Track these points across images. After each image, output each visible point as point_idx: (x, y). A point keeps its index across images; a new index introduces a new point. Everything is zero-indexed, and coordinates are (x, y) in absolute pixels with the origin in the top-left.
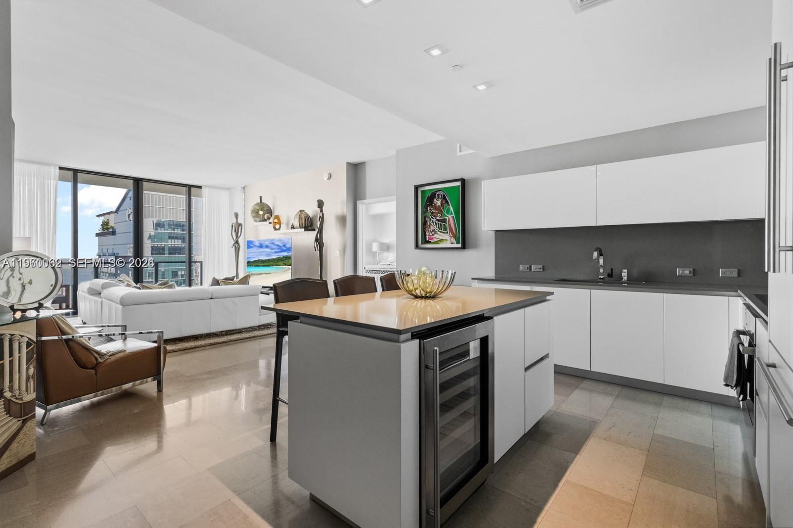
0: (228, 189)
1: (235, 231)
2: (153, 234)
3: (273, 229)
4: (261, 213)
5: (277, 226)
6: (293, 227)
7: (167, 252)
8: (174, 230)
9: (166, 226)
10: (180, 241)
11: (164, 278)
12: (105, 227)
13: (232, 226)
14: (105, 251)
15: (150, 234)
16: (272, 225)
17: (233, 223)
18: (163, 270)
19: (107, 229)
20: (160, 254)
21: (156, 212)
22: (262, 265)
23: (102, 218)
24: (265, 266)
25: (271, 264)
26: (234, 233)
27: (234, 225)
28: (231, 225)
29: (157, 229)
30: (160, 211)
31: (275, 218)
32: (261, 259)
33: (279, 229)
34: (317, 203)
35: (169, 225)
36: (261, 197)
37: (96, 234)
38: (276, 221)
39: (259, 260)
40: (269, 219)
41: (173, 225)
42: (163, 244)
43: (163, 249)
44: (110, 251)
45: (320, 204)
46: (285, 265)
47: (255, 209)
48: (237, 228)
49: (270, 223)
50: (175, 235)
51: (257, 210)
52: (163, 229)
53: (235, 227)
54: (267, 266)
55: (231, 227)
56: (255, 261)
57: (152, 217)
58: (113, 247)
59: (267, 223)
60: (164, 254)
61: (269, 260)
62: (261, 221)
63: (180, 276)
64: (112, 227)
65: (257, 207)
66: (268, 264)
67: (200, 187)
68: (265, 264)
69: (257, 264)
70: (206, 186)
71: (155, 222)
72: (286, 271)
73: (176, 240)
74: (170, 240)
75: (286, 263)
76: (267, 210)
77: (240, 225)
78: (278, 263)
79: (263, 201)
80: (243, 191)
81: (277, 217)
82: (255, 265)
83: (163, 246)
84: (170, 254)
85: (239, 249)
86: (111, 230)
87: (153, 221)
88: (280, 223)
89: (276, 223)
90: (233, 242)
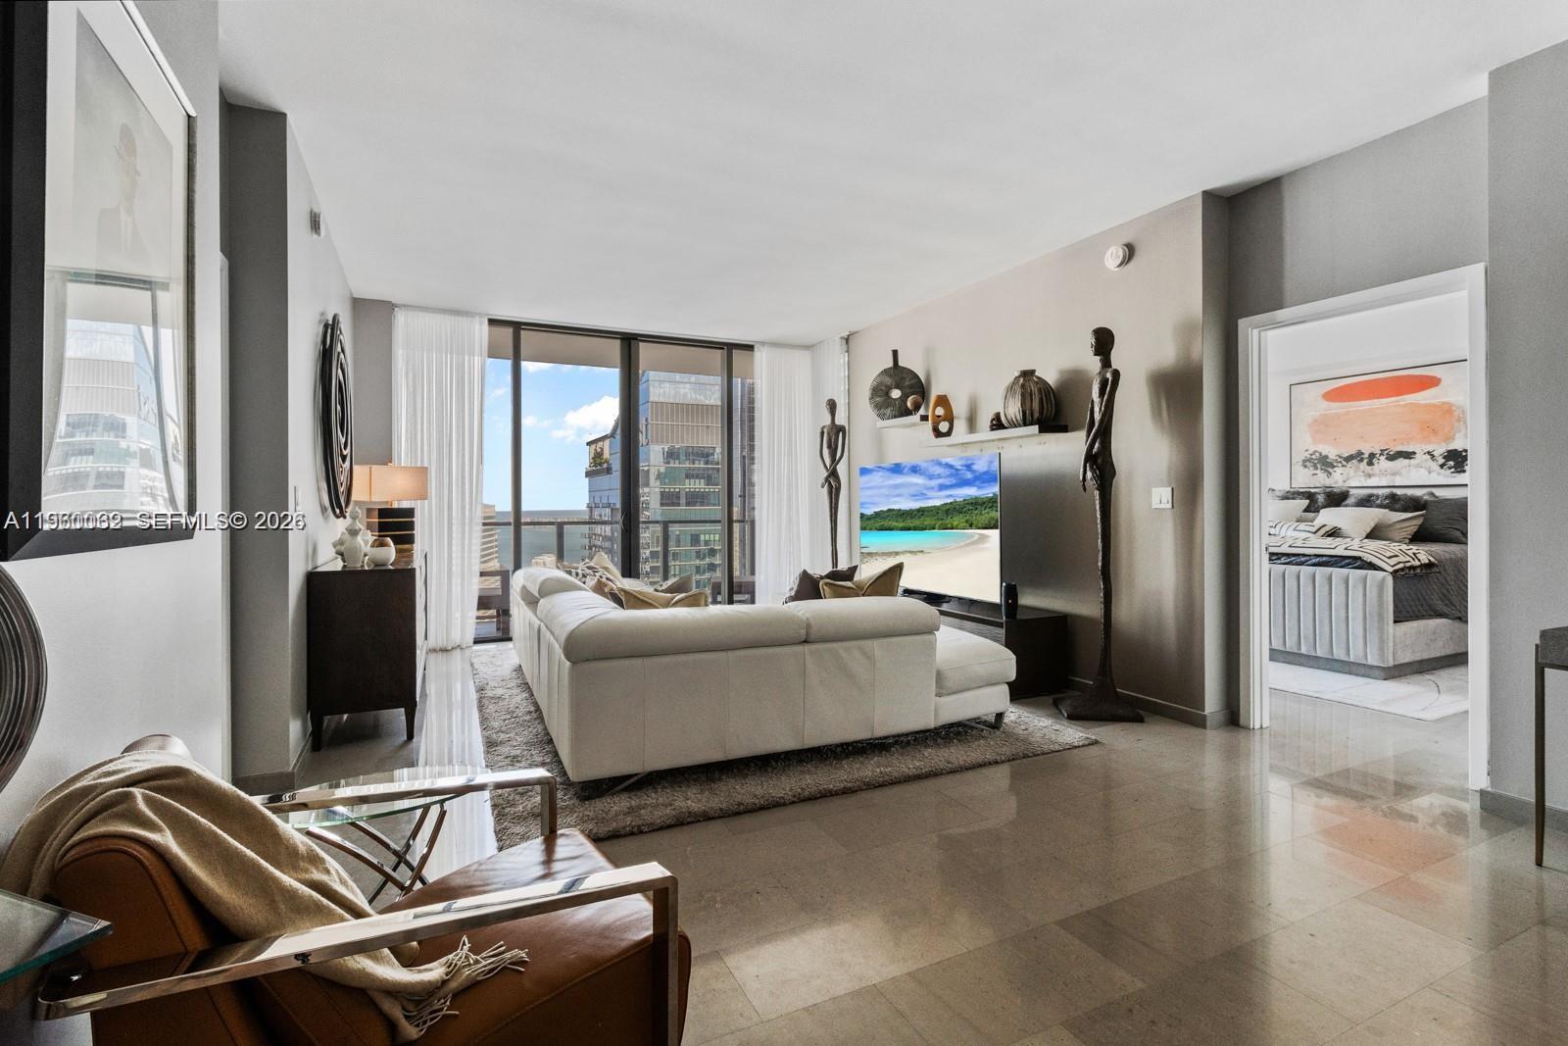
0: (808, 347)
1: (829, 447)
2: (662, 470)
3: (931, 435)
4: (896, 394)
5: (944, 427)
6: (997, 424)
7: (683, 501)
8: (694, 463)
9: (683, 458)
10: (702, 481)
11: (679, 546)
12: (598, 461)
13: (822, 433)
14: (597, 501)
15: (659, 470)
16: (929, 424)
17: (823, 428)
18: (678, 533)
19: (601, 464)
20: (673, 504)
21: (667, 432)
22: (901, 525)
23: (593, 447)
24: (909, 529)
25: (928, 521)
26: (826, 451)
27: (825, 430)
28: (819, 431)
29: (668, 463)
30: (672, 432)
31: (937, 404)
32: (896, 507)
33: (948, 434)
34: (1091, 340)
35: (687, 455)
36: (895, 353)
37: (586, 473)
38: (940, 411)
39: (890, 510)
40: (917, 407)
41: (693, 453)
42: (677, 488)
43: (677, 495)
44: (605, 501)
45: (1104, 342)
46: (971, 526)
47: (880, 384)
48: (835, 437)
49: (924, 418)
50: (695, 472)
51: (886, 386)
52: (677, 462)
53: (829, 434)
54: (915, 529)
55: (819, 435)
56: (877, 514)
57: (662, 442)
58: (607, 493)
59: (916, 418)
60: (678, 505)
61: (922, 511)
62: (895, 417)
63: (702, 543)
64: (607, 461)
65: (888, 381)
66: (917, 522)
67: (750, 348)
68: (909, 523)
69: (886, 523)
70: (763, 343)
71: (666, 450)
72: (973, 543)
73: (697, 481)
74: (687, 481)
75: (974, 519)
76: (911, 387)
77: (842, 429)
78: (948, 521)
79: (900, 364)
80: (845, 347)
81: (943, 401)
82: (878, 525)
83: (677, 490)
84: (688, 504)
85: (838, 489)
86: (605, 466)
87: (663, 449)
88: (950, 418)
89: (939, 416)
90: (826, 474)
